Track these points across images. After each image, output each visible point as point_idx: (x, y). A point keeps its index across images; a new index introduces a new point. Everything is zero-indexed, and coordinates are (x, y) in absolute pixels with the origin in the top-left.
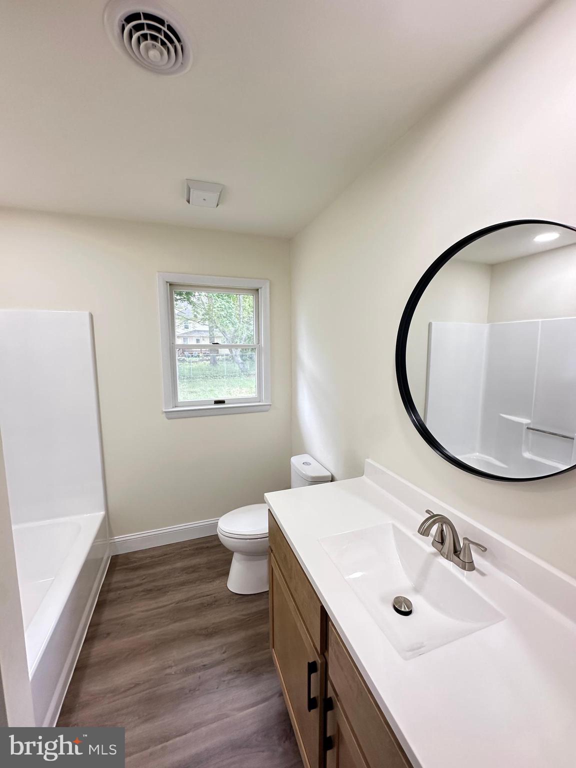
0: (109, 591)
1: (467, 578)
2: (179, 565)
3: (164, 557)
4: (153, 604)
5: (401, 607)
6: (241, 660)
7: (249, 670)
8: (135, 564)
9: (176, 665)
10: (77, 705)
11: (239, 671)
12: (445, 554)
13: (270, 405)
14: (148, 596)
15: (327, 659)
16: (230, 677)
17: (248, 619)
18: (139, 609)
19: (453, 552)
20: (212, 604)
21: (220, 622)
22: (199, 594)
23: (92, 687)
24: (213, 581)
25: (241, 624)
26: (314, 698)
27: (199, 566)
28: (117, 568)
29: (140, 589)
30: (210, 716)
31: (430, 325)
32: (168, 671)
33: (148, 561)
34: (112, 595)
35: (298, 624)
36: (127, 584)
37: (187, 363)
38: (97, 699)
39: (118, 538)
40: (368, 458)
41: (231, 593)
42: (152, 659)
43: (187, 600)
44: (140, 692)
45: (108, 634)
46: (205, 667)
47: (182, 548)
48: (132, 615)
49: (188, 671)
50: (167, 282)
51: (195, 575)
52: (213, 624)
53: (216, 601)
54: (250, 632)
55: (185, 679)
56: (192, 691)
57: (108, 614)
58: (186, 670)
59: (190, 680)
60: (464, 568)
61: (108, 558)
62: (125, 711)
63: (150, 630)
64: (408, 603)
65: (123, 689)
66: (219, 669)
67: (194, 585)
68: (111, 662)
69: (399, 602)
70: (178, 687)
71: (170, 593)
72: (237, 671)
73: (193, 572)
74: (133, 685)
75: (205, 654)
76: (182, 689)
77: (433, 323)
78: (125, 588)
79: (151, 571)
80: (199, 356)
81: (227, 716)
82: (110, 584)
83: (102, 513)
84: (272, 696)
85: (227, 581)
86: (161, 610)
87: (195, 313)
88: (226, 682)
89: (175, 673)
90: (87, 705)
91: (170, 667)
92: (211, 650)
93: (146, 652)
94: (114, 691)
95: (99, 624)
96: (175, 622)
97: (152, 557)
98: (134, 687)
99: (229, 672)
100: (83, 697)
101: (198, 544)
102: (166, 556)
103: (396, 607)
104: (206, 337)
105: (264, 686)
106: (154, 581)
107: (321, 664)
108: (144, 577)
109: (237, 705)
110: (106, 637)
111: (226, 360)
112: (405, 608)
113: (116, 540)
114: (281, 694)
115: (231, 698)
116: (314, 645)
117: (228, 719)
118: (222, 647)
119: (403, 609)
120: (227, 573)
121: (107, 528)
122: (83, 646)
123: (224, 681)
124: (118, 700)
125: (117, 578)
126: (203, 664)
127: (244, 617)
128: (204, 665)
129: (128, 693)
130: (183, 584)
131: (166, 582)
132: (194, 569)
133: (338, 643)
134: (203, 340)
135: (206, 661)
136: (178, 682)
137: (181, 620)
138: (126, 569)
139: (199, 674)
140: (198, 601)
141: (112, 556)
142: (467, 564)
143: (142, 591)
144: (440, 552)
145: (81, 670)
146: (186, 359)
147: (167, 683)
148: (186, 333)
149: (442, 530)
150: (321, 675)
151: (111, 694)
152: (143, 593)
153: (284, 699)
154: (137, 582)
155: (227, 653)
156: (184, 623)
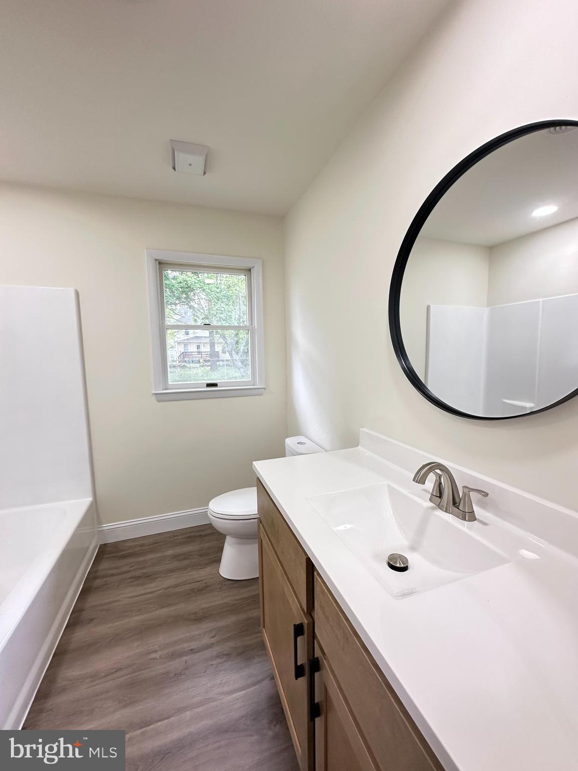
0: (95, 578)
1: (468, 528)
2: (170, 552)
3: (154, 545)
4: (140, 590)
5: (396, 563)
6: (231, 644)
7: (239, 654)
8: (125, 552)
9: (160, 650)
10: (54, 691)
11: (228, 655)
12: (444, 506)
13: (265, 388)
14: (136, 582)
15: (313, 616)
16: (219, 661)
17: (240, 604)
18: (126, 595)
19: (452, 504)
20: (203, 589)
21: (209, 607)
22: (190, 580)
23: (70, 672)
24: (205, 568)
25: (233, 609)
26: (302, 665)
27: (191, 554)
28: (105, 556)
29: (128, 575)
30: (195, 700)
31: (428, 308)
32: (153, 656)
33: (137, 549)
34: (98, 582)
35: (286, 590)
36: (114, 571)
37: (188, 369)
38: (75, 684)
39: (106, 526)
40: (363, 427)
41: (223, 579)
42: (136, 644)
43: (176, 586)
44: (122, 677)
45: (92, 620)
46: (192, 651)
47: (174, 536)
48: (118, 601)
49: (173, 656)
50: (156, 260)
51: (187, 562)
52: (203, 609)
53: (207, 587)
54: (242, 616)
55: (171, 663)
56: (178, 675)
57: (93, 600)
58: (172, 654)
59: (176, 665)
60: (464, 519)
61: (96, 546)
62: (103, 696)
63: (136, 615)
64: (404, 560)
65: (103, 674)
66: (207, 653)
67: (185, 572)
68: (92, 647)
69: (394, 558)
70: (162, 671)
71: (159, 579)
72: (227, 655)
73: (185, 559)
74: (114, 670)
75: (192, 639)
76: (167, 673)
77: (431, 305)
78: (112, 575)
79: (141, 559)
80: (199, 362)
81: (215, 700)
82: (97, 571)
83: (90, 499)
84: (263, 680)
85: (219, 567)
86: (149, 596)
87: (195, 318)
88: (214, 666)
89: (160, 657)
90: (64, 690)
91: (156, 651)
92: (200, 635)
93: (130, 637)
94: (94, 677)
95: (82, 610)
96: (163, 607)
97: (142, 545)
98: (116, 671)
99: (218, 656)
100: (61, 683)
101: (191, 532)
102: (155, 545)
103: (391, 563)
104: (206, 343)
105: (256, 669)
106: (142, 568)
107: (308, 624)
108: (132, 565)
109: (225, 689)
110: (89, 623)
111: (227, 365)
112: (400, 564)
113: (105, 528)
114: (273, 678)
115: (219, 682)
116: (301, 606)
117: (215, 703)
118: (211, 631)
119: (398, 566)
120: (219, 560)
121: (94, 515)
122: (63, 633)
123: (212, 665)
124: (98, 684)
125: (104, 565)
126: (190, 648)
127: (236, 602)
128: (191, 650)
129: (109, 678)
130: (172, 571)
131: (156, 569)
132: (186, 556)
133: (323, 592)
134: (204, 345)
135: (194, 645)
136: (163, 667)
137: (170, 605)
138: (114, 557)
139: (185, 658)
140: (188, 587)
141: (100, 545)
142: (467, 513)
143: (130, 578)
144: (438, 506)
145: (60, 656)
146: (186, 365)
147: (151, 668)
148: (187, 339)
149: (440, 483)
150: (308, 637)
151: (91, 679)
152: (130, 580)
153: (275, 682)
154: (125, 569)
155: (217, 637)
156: (173, 608)
